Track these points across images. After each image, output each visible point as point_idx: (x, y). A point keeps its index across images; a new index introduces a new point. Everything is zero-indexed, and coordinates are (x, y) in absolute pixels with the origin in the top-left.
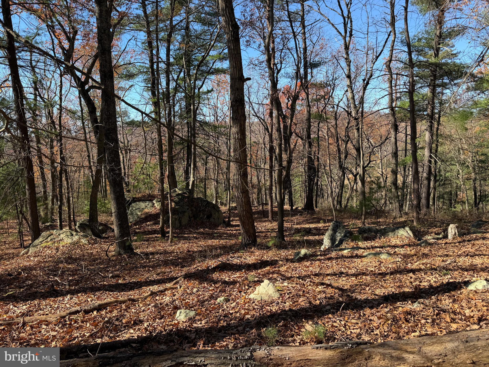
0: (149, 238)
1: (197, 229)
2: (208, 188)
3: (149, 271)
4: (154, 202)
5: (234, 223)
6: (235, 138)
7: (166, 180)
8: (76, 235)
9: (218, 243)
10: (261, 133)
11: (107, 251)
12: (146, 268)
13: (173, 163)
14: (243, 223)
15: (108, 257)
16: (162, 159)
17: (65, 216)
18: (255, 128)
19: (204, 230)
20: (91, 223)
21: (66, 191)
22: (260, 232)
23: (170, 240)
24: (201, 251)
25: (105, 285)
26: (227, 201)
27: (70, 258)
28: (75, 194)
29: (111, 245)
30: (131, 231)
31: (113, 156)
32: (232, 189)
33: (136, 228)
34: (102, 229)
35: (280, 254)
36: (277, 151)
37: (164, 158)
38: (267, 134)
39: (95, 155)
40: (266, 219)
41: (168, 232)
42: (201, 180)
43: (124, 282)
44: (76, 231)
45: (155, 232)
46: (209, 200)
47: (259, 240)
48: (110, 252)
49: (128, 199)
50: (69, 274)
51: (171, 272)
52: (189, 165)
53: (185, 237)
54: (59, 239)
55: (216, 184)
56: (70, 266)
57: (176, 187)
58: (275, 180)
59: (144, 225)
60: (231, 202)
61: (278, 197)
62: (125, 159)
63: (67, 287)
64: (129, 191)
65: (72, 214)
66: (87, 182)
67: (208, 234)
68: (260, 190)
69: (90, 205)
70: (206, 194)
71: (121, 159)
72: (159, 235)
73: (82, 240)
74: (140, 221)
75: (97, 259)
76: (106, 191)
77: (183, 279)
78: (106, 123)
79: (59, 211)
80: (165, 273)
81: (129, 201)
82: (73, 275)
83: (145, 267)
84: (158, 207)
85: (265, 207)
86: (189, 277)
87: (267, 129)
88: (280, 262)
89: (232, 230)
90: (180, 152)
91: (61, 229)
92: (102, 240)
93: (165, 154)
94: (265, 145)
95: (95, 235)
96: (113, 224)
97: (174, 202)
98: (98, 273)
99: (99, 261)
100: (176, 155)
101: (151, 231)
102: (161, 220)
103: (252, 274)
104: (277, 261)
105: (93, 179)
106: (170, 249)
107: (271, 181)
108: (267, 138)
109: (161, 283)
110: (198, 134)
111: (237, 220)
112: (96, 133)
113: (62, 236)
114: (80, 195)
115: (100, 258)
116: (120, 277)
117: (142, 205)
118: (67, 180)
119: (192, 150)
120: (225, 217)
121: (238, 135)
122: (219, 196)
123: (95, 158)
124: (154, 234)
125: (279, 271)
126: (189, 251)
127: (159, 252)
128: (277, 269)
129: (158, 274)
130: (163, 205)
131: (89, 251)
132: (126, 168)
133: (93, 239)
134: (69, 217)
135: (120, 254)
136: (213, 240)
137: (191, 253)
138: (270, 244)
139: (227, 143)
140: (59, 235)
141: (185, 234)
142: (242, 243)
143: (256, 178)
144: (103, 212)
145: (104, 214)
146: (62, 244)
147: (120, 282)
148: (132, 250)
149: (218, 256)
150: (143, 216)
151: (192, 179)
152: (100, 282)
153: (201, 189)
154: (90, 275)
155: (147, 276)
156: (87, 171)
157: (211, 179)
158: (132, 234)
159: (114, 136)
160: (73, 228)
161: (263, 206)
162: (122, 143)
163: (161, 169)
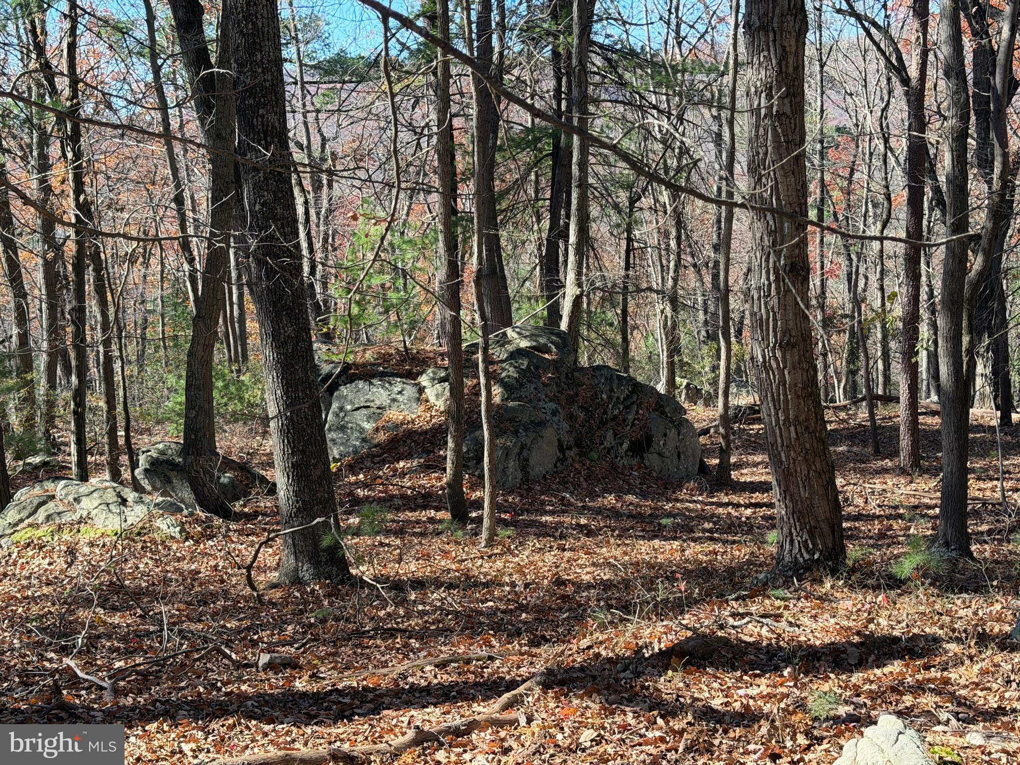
0: (408, 522)
1: (593, 496)
2: (635, 327)
3: (406, 651)
4: (424, 380)
5: (745, 476)
6: (755, 111)
7: (469, 295)
8: (140, 501)
9: (677, 556)
10: (871, 87)
11: (249, 568)
12: (393, 636)
13: (496, 227)
14: (786, 477)
15: (253, 588)
16: (454, 212)
17: (97, 430)
18: (843, 64)
19: (619, 498)
20: (191, 458)
21: (99, 335)
22: (858, 517)
23: (484, 535)
24: (607, 585)
25: (243, 697)
26: (714, 382)
27: (116, 588)
28: (132, 349)
29: (267, 543)
30: (339, 493)
31: (268, 196)
32: (739, 332)
33: (357, 483)
34: (232, 481)
35: (948, 613)
36: (945, 163)
37: (460, 207)
38: (899, 90)
39: (203, 197)
40: (888, 463)
41: (478, 504)
42: (609, 296)
43: (315, 687)
44: (137, 486)
45: (425, 500)
46: (640, 379)
47: (853, 551)
48: (263, 570)
49: (325, 368)
50: (112, 650)
51: (491, 658)
52: (558, 233)
53: (544, 525)
54: (76, 517)
55: (668, 311)
56: (116, 619)
57: (508, 322)
58: (931, 295)
59: (386, 470)
60: (733, 389)
61: (944, 370)
62: (312, 212)
63: (107, 697)
64: (328, 338)
65: (121, 422)
66: (175, 300)
67: (638, 517)
68: (859, 339)
69: (188, 388)
70: (626, 350)
71: (300, 210)
72: (441, 515)
73: (159, 523)
74: (371, 456)
75: (214, 596)
76: (243, 336)
77: (537, 691)
78: (241, 65)
79: (75, 412)
80: (468, 662)
81: (329, 375)
82: (128, 653)
83: (391, 633)
84: (440, 404)
85: (882, 412)
86: (561, 683)
87: (900, 69)
88: (953, 647)
89: (738, 505)
90: (524, 178)
91: (84, 477)
92: (233, 526)
93: (467, 189)
94: (886, 141)
95: (205, 507)
96: (271, 465)
97: (502, 383)
98: (219, 651)
99: (221, 603)
100: (507, 191)
101: (414, 498)
102: (450, 454)
103: (826, 687)
104: (936, 640)
105: (195, 290)
106: (485, 569)
107: (915, 299)
108: (900, 110)
109: (453, 700)
110: (597, 102)
111: (755, 465)
112: (204, 107)
113: (87, 504)
114: (150, 351)
115: (226, 594)
116: (301, 668)
117: (378, 394)
118: (100, 291)
119: (575, 169)
120: (709, 452)
121: (769, 97)
122: (682, 364)
123: (204, 208)
124: (425, 507)
125: (947, 682)
126: (559, 582)
127: (445, 578)
128: (934, 673)
129: (442, 665)
130: (456, 392)
131: (185, 566)
132: (317, 245)
133: (198, 521)
134: (112, 433)
135: (297, 581)
136: (656, 543)
137: (570, 589)
138: (906, 568)
139: (719, 135)
140: (77, 500)
141: (546, 513)
142: (779, 559)
143: (843, 286)
144: (235, 418)
145: (239, 427)
146: (87, 534)
147: (300, 685)
148: (343, 565)
149: (679, 607)
150: (382, 437)
151: (571, 290)
152: (225, 684)
153: (610, 333)
154: (187, 654)
155: (400, 669)
156: (172, 260)
157: (650, 289)
158: (342, 504)
159: (272, 118)
160: (126, 475)
161: (872, 408)
162: (300, 146)
163: (451, 247)
